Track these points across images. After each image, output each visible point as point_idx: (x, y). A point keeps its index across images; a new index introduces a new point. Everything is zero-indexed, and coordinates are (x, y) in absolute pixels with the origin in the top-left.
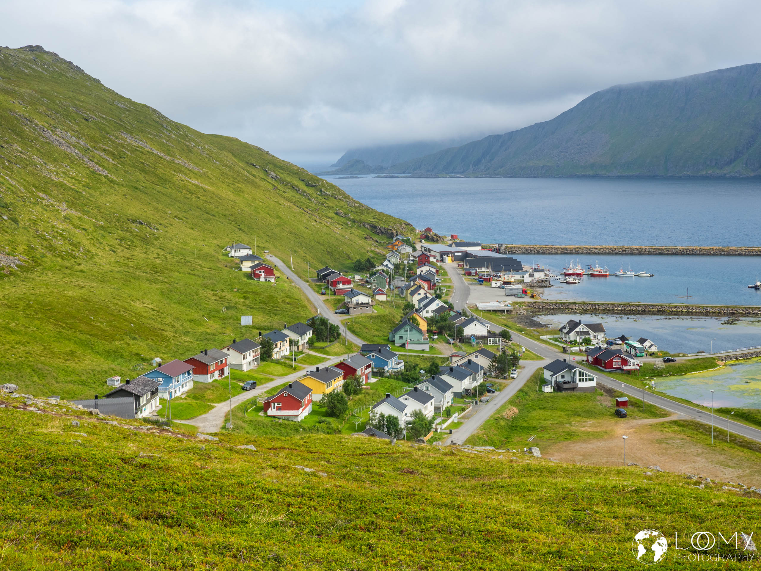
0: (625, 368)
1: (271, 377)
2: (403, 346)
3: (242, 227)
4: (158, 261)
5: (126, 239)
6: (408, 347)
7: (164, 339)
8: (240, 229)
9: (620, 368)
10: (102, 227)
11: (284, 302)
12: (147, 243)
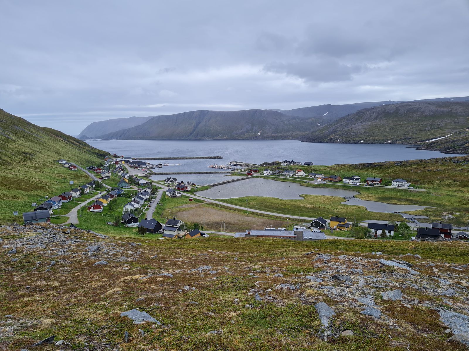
0: (187, 190)
1: (86, 199)
2: (122, 187)
3: (60, 154)
4: (36, 165)
5: (23, 159)
6: (124, 187)
7: (46, 190)
8: (59, 155)
9: (185, 190)
10: (14, 155)
11: (82, 176)
12: (31, 160)
